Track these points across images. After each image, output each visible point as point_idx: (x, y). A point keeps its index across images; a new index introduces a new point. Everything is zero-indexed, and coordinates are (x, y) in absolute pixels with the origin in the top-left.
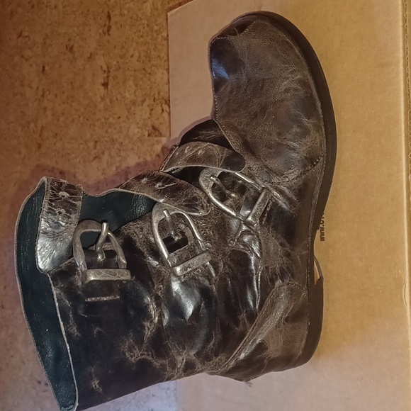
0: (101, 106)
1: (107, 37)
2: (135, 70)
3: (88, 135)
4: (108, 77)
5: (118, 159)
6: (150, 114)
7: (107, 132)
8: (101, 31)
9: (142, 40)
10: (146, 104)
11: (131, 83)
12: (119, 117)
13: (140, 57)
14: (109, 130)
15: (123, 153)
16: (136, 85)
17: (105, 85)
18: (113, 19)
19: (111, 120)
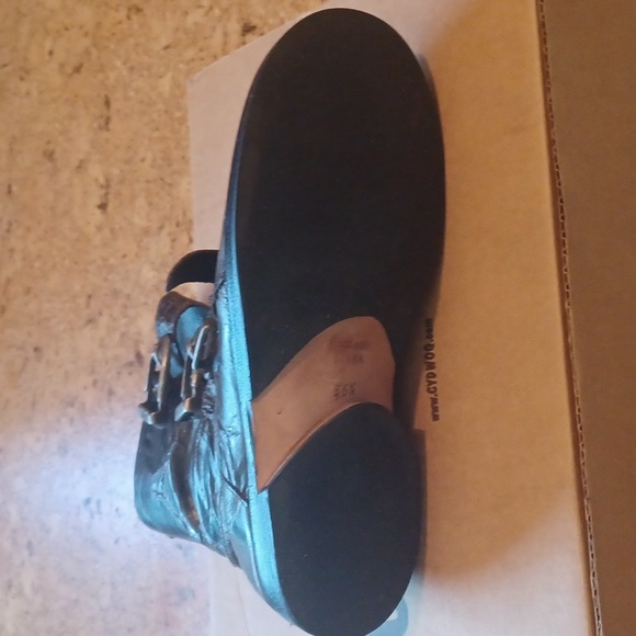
0: (97, 240)
1: (105, 134)
2: (148, 182)
3: (78, 288)
4: (106, 194)
5: (123, 321)
6: (173, 247)
7: (106, 280)
8: (95, 125)
9: (156, 134)
10: (164, 232)
11: (141, 202)
12: (124, 256)
13: (154, 160)
14: (110, 277)
15: (131, 312)
16: (150, 204)
17: (103, 207)
18: (114, 106)
19: (112, 261)
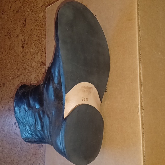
0: (21, 56)
1: (24, 28)
2: (35, 40)
3: (15, 68)
4: (24, 44)
5: (27, 76)
6: (41, 57)
7: (23, 66)
8: (22, 26)
9: (38, 28)
10: (39, 53)
11: (33, 45)
12: (28, 59)
13: (37, 35)
14: (24, 65)
15: (29, 74)
16: (36, 46)
17: (23, 47)
18: (27, 21)
19: (25, 61)
